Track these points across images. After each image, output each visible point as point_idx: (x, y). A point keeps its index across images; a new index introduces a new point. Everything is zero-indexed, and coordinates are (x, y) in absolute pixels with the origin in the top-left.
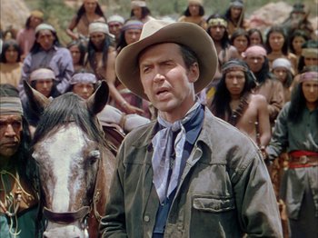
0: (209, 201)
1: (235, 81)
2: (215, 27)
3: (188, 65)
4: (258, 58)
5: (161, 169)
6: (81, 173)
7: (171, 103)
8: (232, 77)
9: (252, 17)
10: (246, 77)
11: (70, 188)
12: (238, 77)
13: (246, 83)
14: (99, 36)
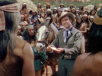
0: (72, 42)
1: (79, 21)
2: (73, 10)
3: (70, 20)
4: (86, 17)
5: (65, 38)
6: (44, 34)
7: (67, 26)
8: (78, 20)
9: (85, 8)
10: (81, 20)
11: (41, 37)
12: (80, 20)
13: (81, 21)
14: (49, 12)
